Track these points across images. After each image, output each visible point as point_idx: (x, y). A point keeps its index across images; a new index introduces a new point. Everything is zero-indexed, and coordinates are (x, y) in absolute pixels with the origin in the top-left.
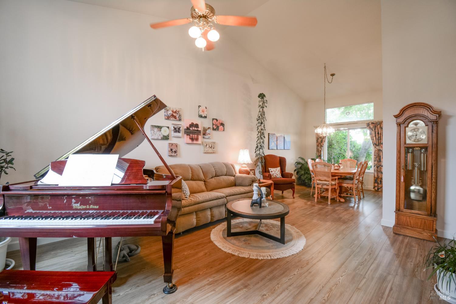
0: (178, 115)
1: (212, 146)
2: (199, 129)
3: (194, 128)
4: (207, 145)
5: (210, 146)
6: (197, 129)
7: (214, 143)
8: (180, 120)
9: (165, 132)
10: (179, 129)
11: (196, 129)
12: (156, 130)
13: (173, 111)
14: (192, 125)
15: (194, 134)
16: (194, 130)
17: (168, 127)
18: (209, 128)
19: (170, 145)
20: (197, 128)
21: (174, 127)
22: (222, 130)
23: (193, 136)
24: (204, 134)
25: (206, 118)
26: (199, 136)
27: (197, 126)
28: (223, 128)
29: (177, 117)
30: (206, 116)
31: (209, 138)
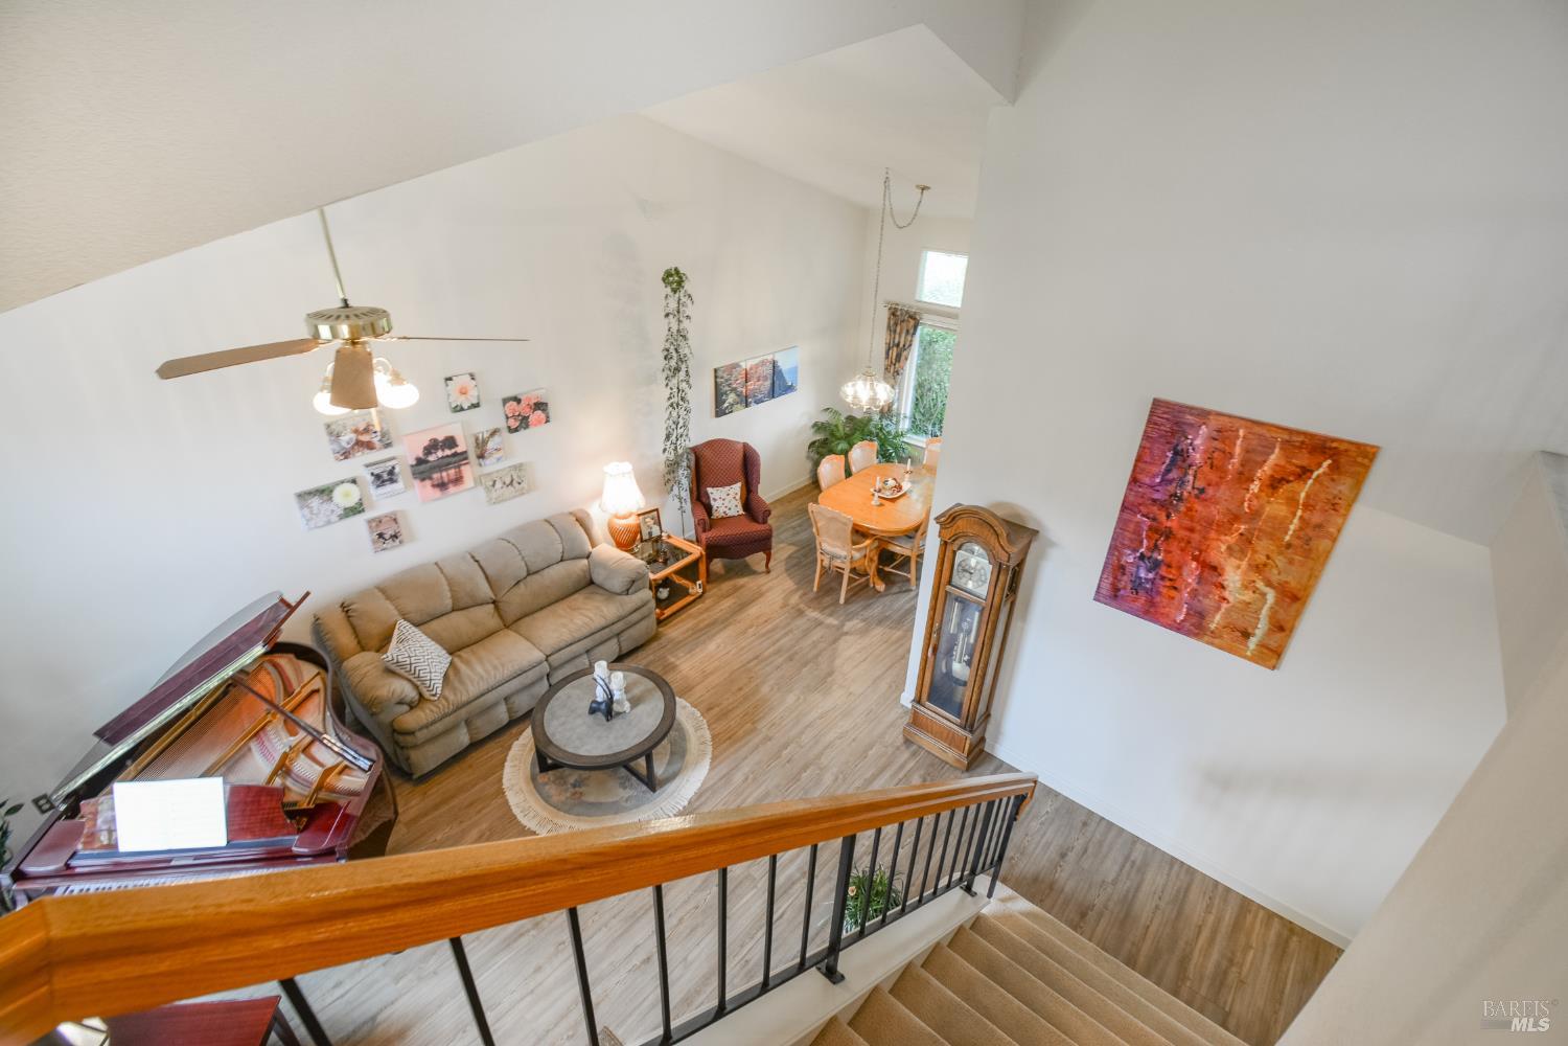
0: (379, 434)
1: (512, 481)
2: (459, 450)
3: (443, 450)
4: (495, 482)
5: (508, 481)
6: (453, 451)
7: (519, 467)
8: (388, 445)
9: (345, 496)
10: (391, 472)
11: (448, 452)
12: (315, 502)
13: (356, 431)
14: (433, 446)
15: (446, 470)
16: (443, 457)
17: (354, 481)
18: (494, 433)
19: (374, 524)
20: (450, 448)
21: (372, 474)
22: (539, 422)
23: (444, 474)
24: (481, 456)
25: (477, 409)
26: (463, 468)
27: (450, 442)
28: (543, 416)
29: (376, 440)
30: (475, 402)
31: (499, 459)
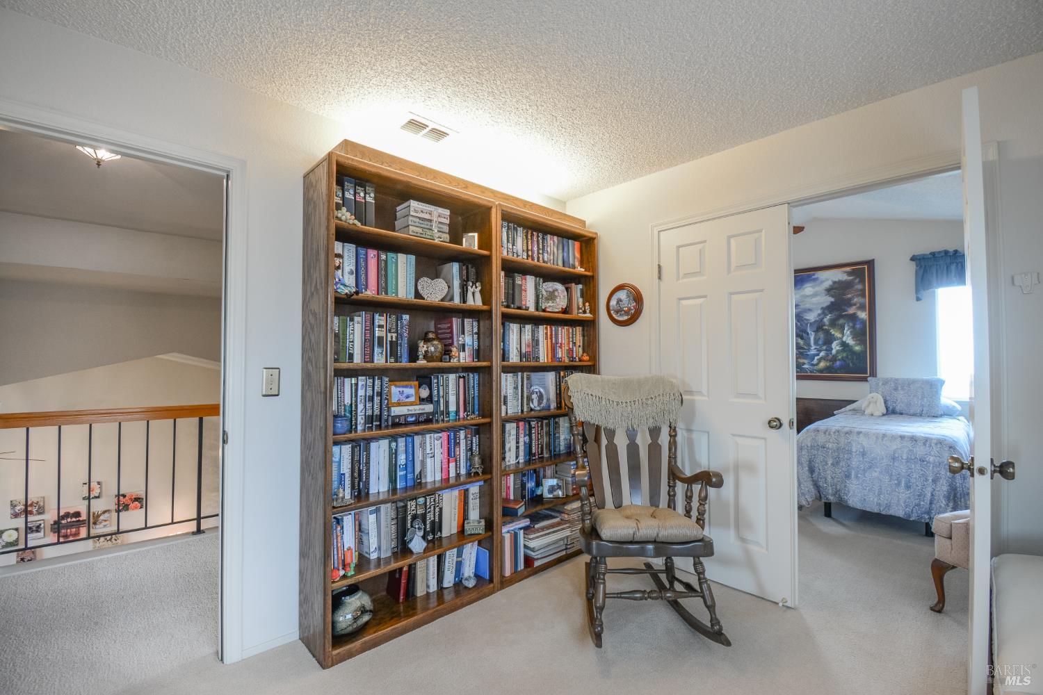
0: (37, 507)
1: (112, 539)
2: (81, 519)
3: (71, 518)
4: (100, 538)
5: (109, 539)
6: (77, 519)
8: (40, 513)
9: (9, 537)
10: (38, 527)
11: (74, 519)
13: (25, 505)
14: (66, 516)
15: (70, 529)
16: (70, 522)
17: (17, 529)
18: (105, 512)
20: (76, 517)
21: (27, 527)
22: (136, 508)
23: (69, 531)
24: (95, 523)
25: (98, 499)
26: (81, 528)
27: (77, 514)
28: (139, 505)
29: (34, 510)
30: (97, 495)
31: (105, 526)
